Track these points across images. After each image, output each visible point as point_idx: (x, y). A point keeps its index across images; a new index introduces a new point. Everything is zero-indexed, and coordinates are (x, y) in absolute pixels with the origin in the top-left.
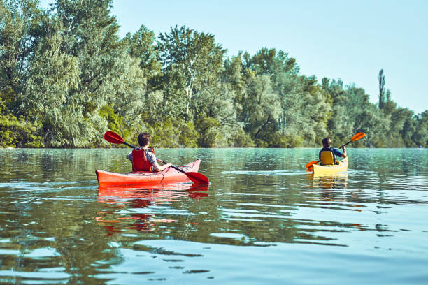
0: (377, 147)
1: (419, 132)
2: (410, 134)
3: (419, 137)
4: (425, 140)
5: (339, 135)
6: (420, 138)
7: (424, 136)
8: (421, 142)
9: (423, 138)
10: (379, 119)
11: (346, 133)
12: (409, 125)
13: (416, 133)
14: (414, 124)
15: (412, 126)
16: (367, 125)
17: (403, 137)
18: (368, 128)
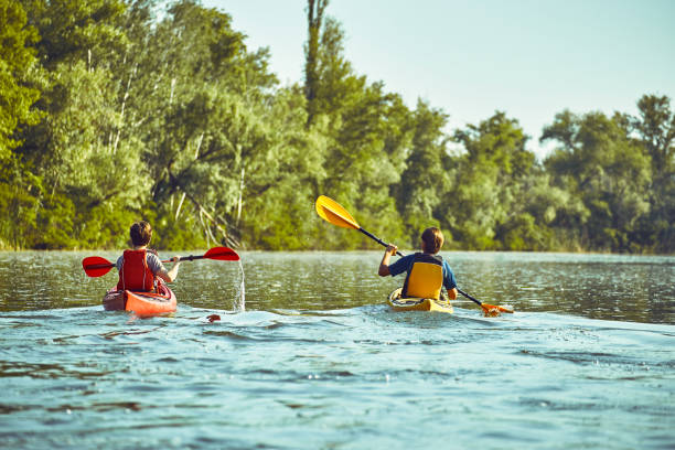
0: (268, 248)
1: (467, 192)
2: (429, 198)
3: (465, 209)
4: (487, 220)
5: (76, 193)
6: (469, 214)
7: (485, 207)
8: (473, 229)
9: (479, 213)
10: (265, 129)
11: (110, 185)
12: (427, 164)
13: (453, 194)
14: (447, 162)
15: (437, 168)
16: (211, 153)
17: (402, 209)
18: (216, 168)
